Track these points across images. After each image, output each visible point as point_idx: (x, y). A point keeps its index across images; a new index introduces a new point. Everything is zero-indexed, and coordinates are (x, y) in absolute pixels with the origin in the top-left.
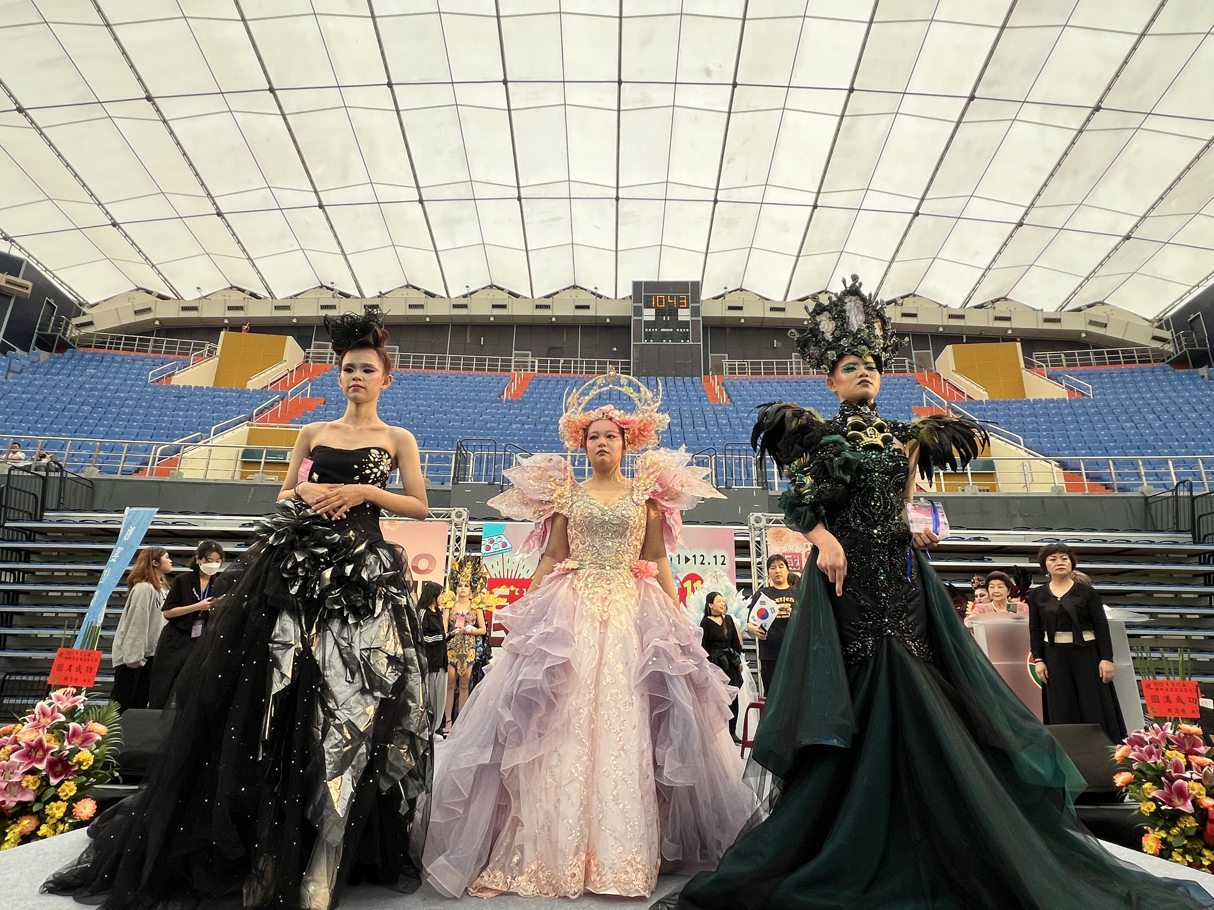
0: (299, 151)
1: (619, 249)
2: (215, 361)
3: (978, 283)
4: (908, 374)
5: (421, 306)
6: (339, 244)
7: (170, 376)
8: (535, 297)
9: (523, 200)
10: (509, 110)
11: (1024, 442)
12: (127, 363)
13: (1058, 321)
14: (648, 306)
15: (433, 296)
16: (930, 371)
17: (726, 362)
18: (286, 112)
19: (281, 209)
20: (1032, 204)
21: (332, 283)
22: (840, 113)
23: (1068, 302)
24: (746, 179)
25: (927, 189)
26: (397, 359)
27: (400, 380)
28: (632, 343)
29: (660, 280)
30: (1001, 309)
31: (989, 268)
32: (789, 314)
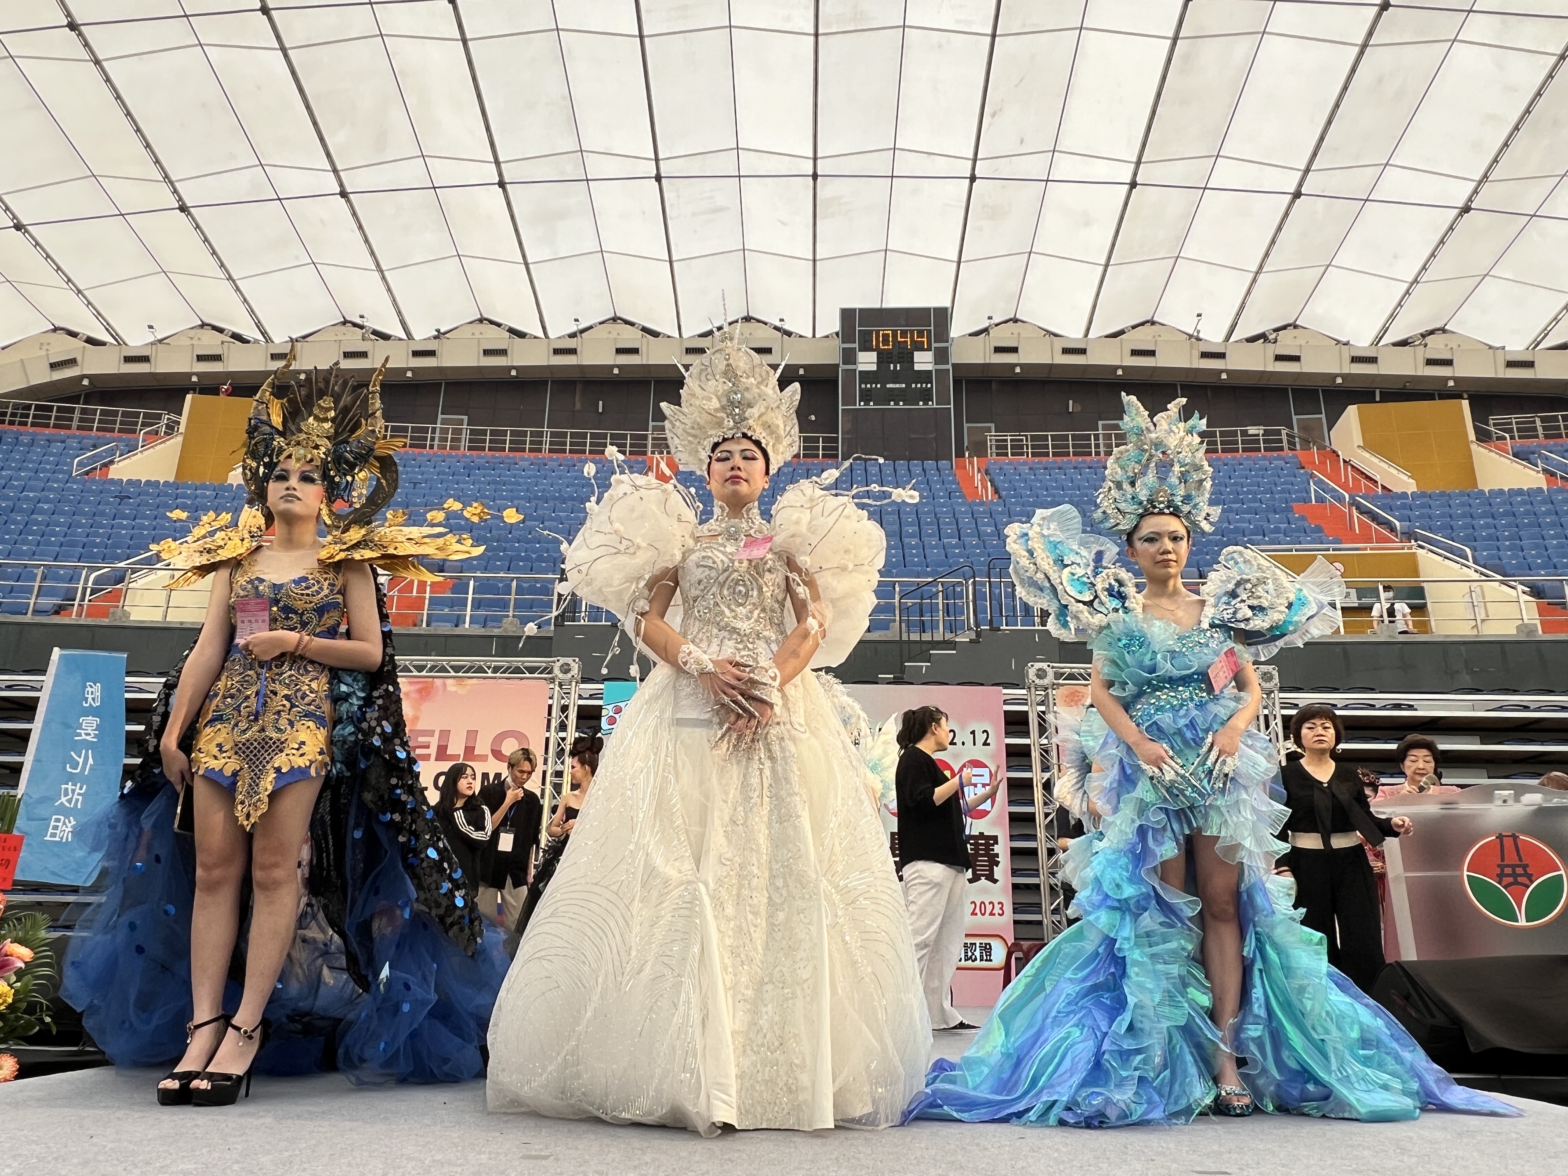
0: (308, 107)
1: (818, 257)
2: (176, 441)
3: (1399, 304)
4: (1289, 453)
5: (503, 352)
6: (372, 253)
7: (106, 465)
8: (685, 336)
9: (663, 180)
10: (641, 37)
11: (1474, 557)
12: (40, 446)
13: (1530, 364)
14: (866, 347)
15: (521, 335)
16: (1321, 448)
17: (992, 437)
18: (287, 45)
19: (279, 199)
20: (1485, 176)
21: (362, 317)
22: (1171, 34)
23: (1546, 335)
24: (1022, 141)
25: (1315, 154)
26: (465, 436)
27: (471, 469)
28: (840, 407)
29: (885, 306)
30: (1437, 347)
31: (1416, 281)
32: (1093, 358)
